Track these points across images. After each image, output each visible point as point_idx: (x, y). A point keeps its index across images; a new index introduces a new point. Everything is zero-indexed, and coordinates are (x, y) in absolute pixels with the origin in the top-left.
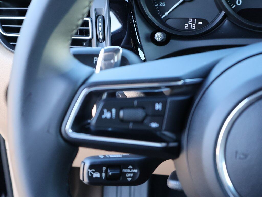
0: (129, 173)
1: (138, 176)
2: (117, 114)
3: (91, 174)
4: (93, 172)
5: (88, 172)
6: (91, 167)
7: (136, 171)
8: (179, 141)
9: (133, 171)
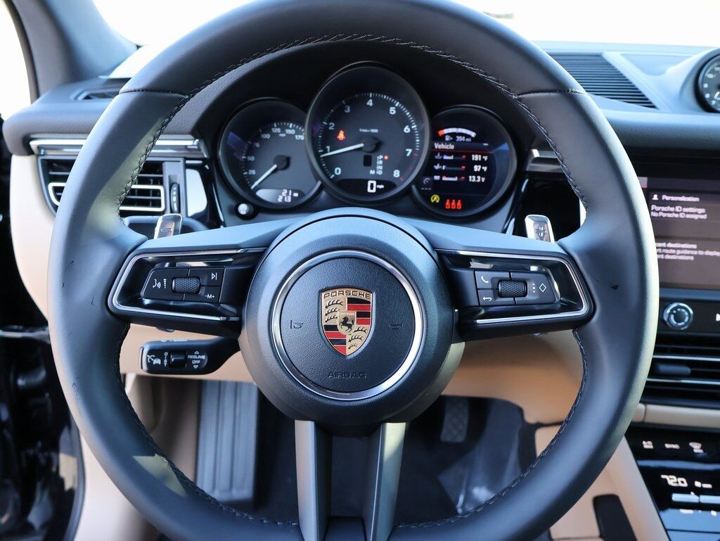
0: (196, 359)
1: (205, 364)
2: (169, 284)
3: (150, 360)
4: (152, 358)
5: (147, 358)
6: (150, 352)
7: (203, 357)
8: (240, 315)
9: (199, 357)
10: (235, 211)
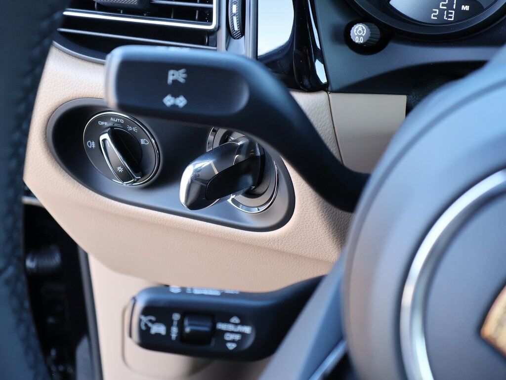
0: (232, 332)
1: (249, 342)
3: (146, 325)
4: (151, 321)
5: (140, 321)
6: (146, 311)
7: (247, 330)
9: (241, 328)
10: (343, 37)
